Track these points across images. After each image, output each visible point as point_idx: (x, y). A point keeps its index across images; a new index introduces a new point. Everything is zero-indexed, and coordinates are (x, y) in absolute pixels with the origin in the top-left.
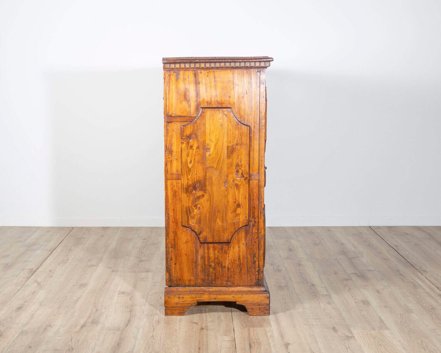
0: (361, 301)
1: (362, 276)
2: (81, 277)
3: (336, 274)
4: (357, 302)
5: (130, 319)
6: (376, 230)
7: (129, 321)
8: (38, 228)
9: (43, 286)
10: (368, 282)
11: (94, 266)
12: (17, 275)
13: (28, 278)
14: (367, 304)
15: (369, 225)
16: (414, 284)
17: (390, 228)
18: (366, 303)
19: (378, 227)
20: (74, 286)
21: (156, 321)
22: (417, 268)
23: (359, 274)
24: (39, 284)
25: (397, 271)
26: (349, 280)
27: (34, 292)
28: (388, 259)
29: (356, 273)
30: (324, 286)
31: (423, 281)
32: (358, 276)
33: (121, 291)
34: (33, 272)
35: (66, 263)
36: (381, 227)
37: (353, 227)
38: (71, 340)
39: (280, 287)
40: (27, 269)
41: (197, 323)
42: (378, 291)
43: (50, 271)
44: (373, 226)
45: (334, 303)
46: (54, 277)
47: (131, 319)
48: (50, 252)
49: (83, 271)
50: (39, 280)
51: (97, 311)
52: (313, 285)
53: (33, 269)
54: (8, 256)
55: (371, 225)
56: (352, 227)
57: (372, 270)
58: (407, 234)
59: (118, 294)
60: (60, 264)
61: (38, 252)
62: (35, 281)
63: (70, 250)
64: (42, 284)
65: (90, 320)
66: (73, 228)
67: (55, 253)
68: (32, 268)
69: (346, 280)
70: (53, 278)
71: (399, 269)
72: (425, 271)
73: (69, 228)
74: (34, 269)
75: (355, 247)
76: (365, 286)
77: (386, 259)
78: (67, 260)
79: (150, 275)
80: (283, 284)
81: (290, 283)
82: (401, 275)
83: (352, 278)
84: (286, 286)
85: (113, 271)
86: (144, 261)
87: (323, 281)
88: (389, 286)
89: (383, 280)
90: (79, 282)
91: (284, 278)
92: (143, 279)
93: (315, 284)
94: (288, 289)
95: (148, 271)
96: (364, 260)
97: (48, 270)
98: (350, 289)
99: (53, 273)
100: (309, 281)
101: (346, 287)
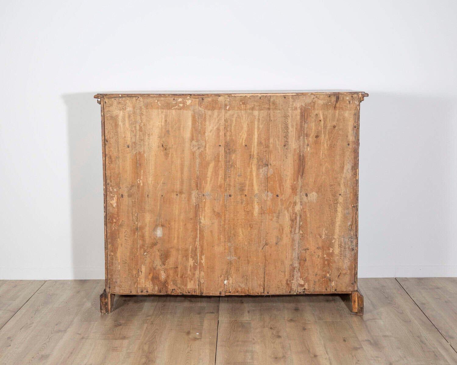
1: (375, 344)
2: (43, 346)
3: (345, 341)
6: (402, 283)
10: (381, 351)
11: (62, 331)
15: (394, 277)
16: (435, 355)
19: (406, 279)
20: (33, 358)
22: (443, 333)
23: (372, 341)
25: (418, 337)
26: (359, 348)
28: (410, 322)
29: (368, 340)
30: (328, 357)
31: (446, 350)
32: (371, 344)
35: (29, 327)
36: (409, 278)
37: (376, 279)
39: (276, 358)
43: (9, 338)
44: (399, 278)
46: (12, 346)
49: (48, 338)
52: (315, 356)
55: (398, 276)
56: (375, 278)
57: (387, 336)
58: (438, 288)
60: (23, 329)
66: (46, 281)
67: (19, 315)
69: (356, 349)
70: (10, 347)
71: (421, 335)
72: (452, 338)
73: (40, 281)
76: (377, 357)
77: (407, 322)
79: (126, 342)
80: (280, 355)
81: (289, 353)
82: (422, 342)
83: (363, 347)
84: (284, 357)
85: (83, 338)
86: (121, 325)
87: (328, 350)
88: (405, 357)
89: (400, 348)
90: (40, 353)
91: (283, 347)
92: (116, 348)
93: (318, 354)
94: (285, 361)
95: (124, 338)
96: (381, 323)
97: (6, 337)
98: (358, 361)
99: (11, 340)
100: (311, 350)
101: (355, 358)
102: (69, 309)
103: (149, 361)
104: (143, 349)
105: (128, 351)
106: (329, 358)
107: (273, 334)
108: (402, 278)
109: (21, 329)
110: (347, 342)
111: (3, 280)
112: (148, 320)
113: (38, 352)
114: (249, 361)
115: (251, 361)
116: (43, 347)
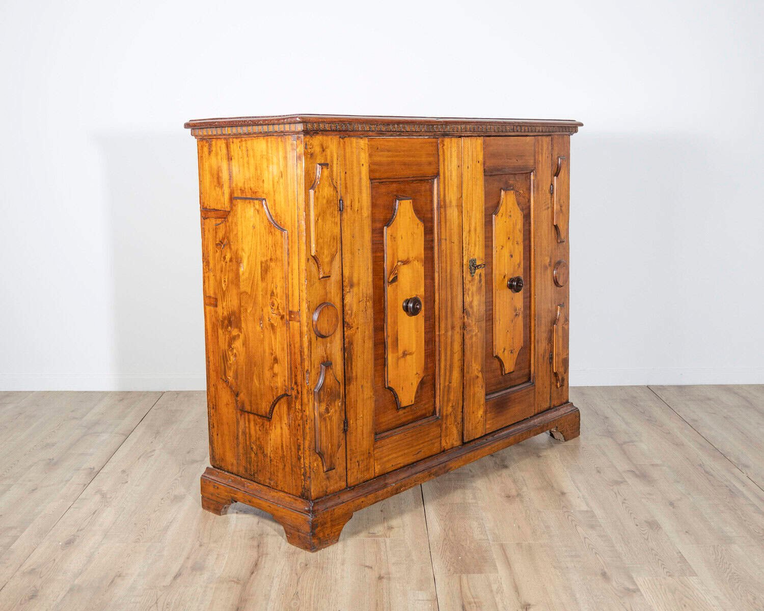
0: (646, 522)
1: (643, 476)
2: (174, 483)
3: (599, 472)
4: (638, 524)
5: (258, 560)
6: (659, 393)
7: (256, 564)
9: (111, 500)
10: (653, 486)
11: (197, 462)
12: (67, 481)
13: (85, 486)
14: (656, 528)
15: (646, 385)
16: (730, 490)
17: (681, 388)
18: (653, 525)
19: (662, 388)
20: (162, 499)
21: (303, 565)
22: (733, 459)
23: (637, 472)
24: (104, 496)
25: (700, 465)
26: (622, 482)
27: (95, 511)
28: (683, 445)
29: (632, 471)
30: (581, 495)
31: (744, 484)
32: (637, 476)
34: (93, 474)
35: (150, 456)
36: (666, 386)
37: (622, 388)
38: (156, 603)
39: (508, 497)
40: (84, 470)
41: (371, 568)
42: (672, 504)
43: (124, 471)
44: (653, 386)
45: (600, 526)
46: (129, 482)
47: (260, 559)
48: (124, 437)
49: (179, 471)
50: (105, 489)
51: (201, 546)
52: (563, 494)
53: (94, 469)
54: (53, 445)
55: (651, 383)
56: (620, 386)
57: (657, 465)
58: (709, 399)
60: (141, 459)
61: (105, 437)
62: (99, 491)
63: (158, 432)
64: (108, 496)
65: (190, 564)
66: (163, 393)
67: (133, 439)
68: (92, 466)
69: (617, 483)
70: (126, 484)
71: (703, 463)
72: (747, 466)
73: (156, 393)
74: (96, 469)
75: (627, 423)
76: (650, 494)
77: (679, 445)
78: (151, 452)
80: (514, 492)
81: (525, 489)
82: (707, 472)
83: (627, 480)
84: (519, 495)
87: (579, 485)
88: (689, 494)
89: (678, 482)
90: (171, 493)
91: (514, 481)
93: (565, 491)
94: (522, 501)
96: (644, 447)
97: (120, 470)
98: (625, 499)
99: (127, 475)
100: (555, 485)
101: (619, 497)
102: (203, 431)
106: (583, 496)
107: (496, 463)
108: (656, 386)
109: (139, 459)
110: (602, 474)
113: (169, 491)
114: (470, 501)
115: (473, 501)
116: (175, 485)
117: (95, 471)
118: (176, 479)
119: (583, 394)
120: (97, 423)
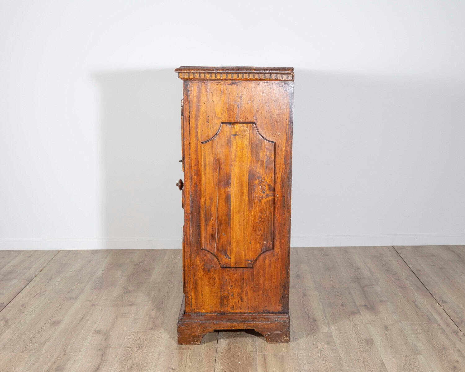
0: (365, 340)
1: (372, 308)
2: (55, 313)
3: (343, 306)
4: (359, 341)
5: (100, 364)
6: (399, 251)
7: (98, 367)
8: (20, 252)
9: (11, 324)
10: (377, 316)
11: (73, 298)
14: (371, 344)
15: (392, 245)
16: (429, 318)
17: (416, 248)
18: (370, 342)
19: (403, 248)
20: (45, 324)
21: (129, 367)
22: (436, 298)
23: (369, 306)
24: (7, 322)
25: (413, 302)
26: (357, 313)
28: (406, 287)
29: (365, 305)
30: (326, 321)
31: (440, 314)
32: (368, 308)
33: (97, 330)
34: (3, 307)
35: (42, 295)
36: (406, 246)
37: (374, 248)
41: (174, 370)
42: (386, 328)
43: (23, 305)
44: (397, 246)
45: (334, 343)
46: (25, 312)
47: (102, 364)
48: (27, 282)
49: (60, 305)
50: (8, 317)
51: (64, 355)
52: (315, 321)
55: (396, 244)
57: (384, 301)
58: (433, 255)
59: (93, 333)
60: (36, 297)
61: (14, 282)
62: (4, 318)
63: (51, 279)
64: (10, 322)
65: (55, 367)
66: (59, 251)
67: (33, 284)
68: (2, 302)
69: (353, 313)
70: (24, 314)
71: (416, 300)
72: (445, 302)
73: (54, 251)
75: (371, 272)
76: (373, 321)
77: (403, 287)
78: (44, 292)
79: (134, 308)
82: (417, 306)
83: (361, 312)
85: (93, 305)
86: (130, 292)
87: (327, 315)
88: (400, 321)
89: (395, 313)
90: (51, 320)
92: (124, 315)
93: (317, 318)
95: (132, 305)
96: (378, 289)
97: (20, 305)
98: (355, 325)
99: (25, 308)
100: (310, 315)
101: (352, 323)
102: (81, 278)
103: (156, 326)
104: (150, 315)
105: (136, 317)
106: (328, 322)
108: (399, 246)
109: (34, 297)
110: (345, 307)
111: (19, 251)
112: (156, 288)
113: (50, 318)
117: (4, 304)
118: (57, 310)
119: (347, 252)
120: (11, 272)
